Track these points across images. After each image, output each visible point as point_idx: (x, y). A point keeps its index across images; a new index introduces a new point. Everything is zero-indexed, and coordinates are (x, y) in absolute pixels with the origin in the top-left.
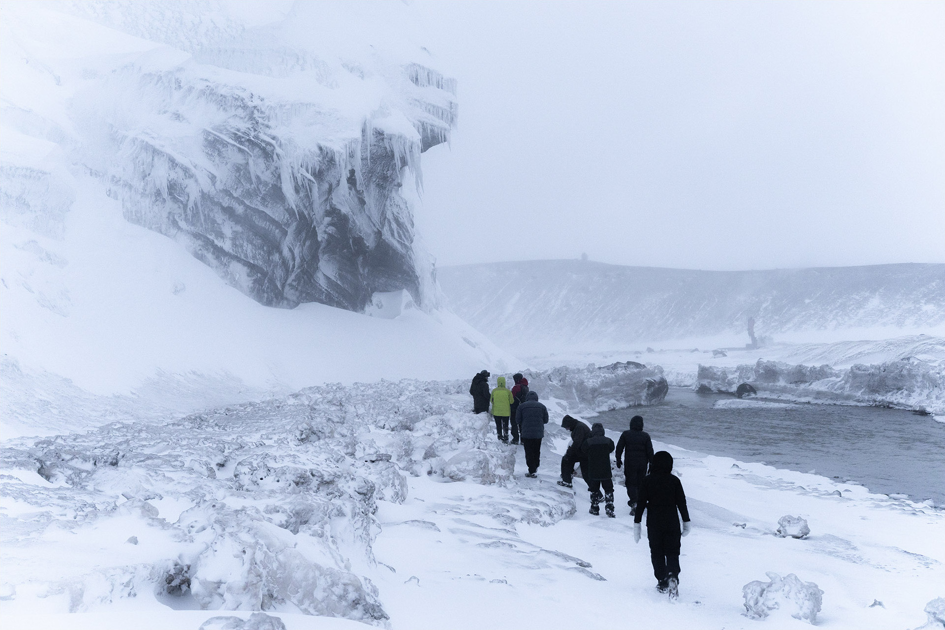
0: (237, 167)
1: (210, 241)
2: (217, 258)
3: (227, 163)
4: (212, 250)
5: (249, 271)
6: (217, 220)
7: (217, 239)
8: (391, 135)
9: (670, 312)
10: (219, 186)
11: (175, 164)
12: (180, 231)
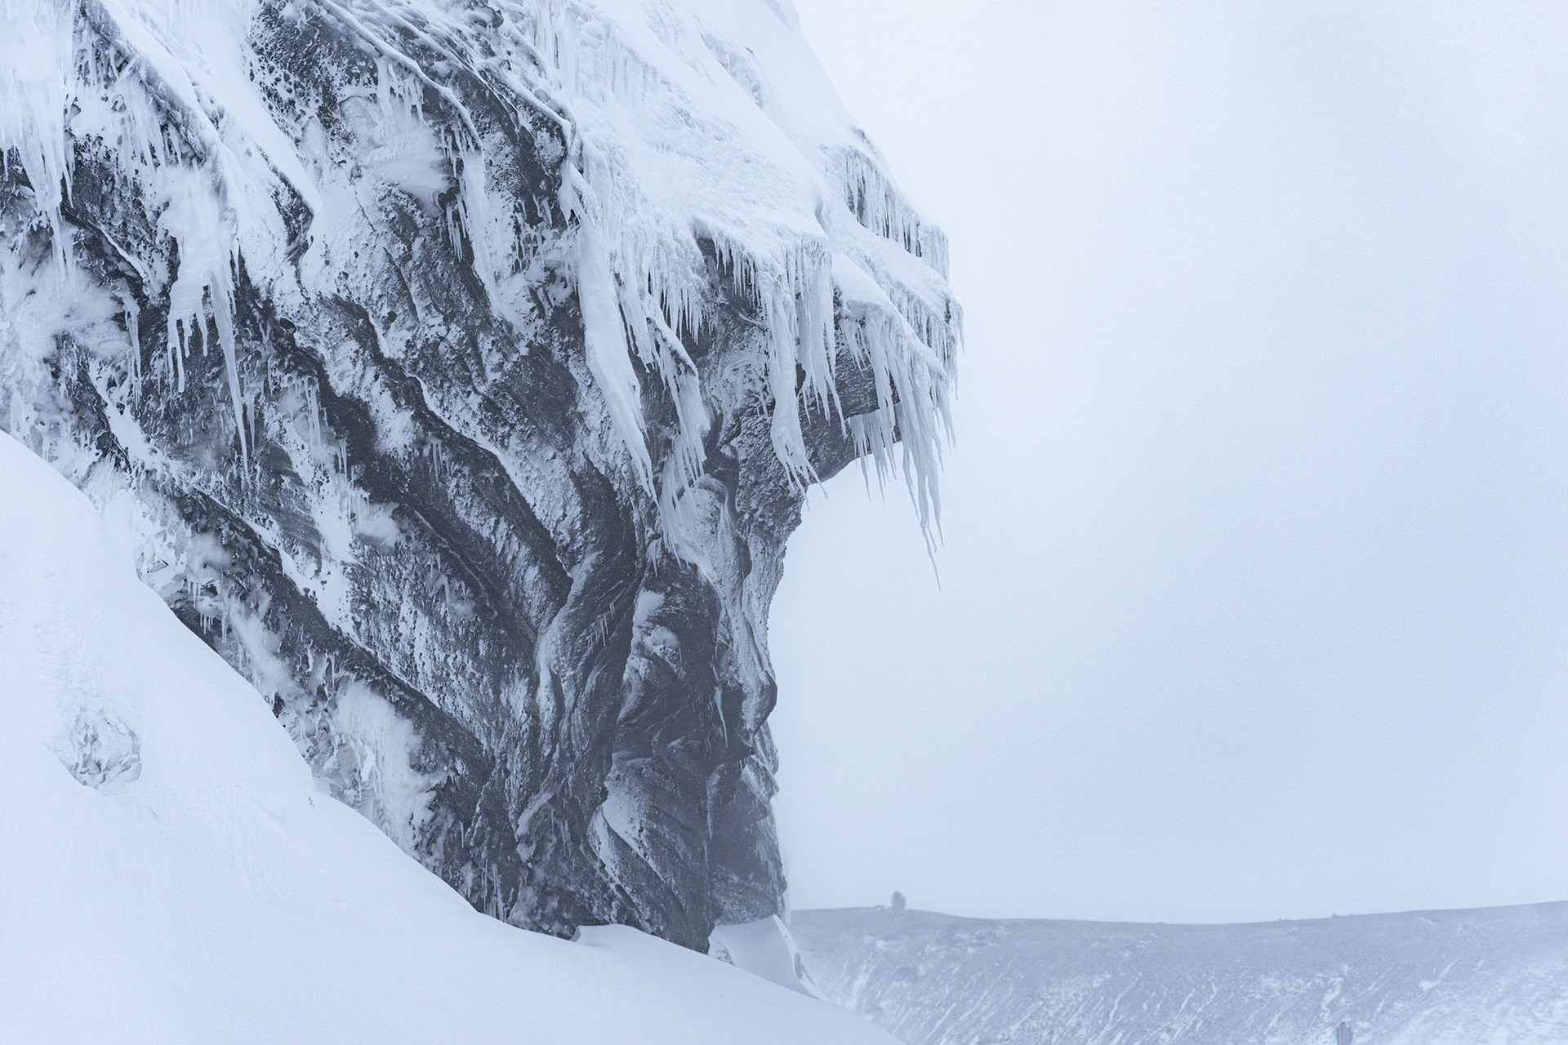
0: (400, 209)
1: (262, 553)
2: (288, 650)
3: (356, 174)
4: (266, 601)
5: (416, 740)
6: (295, 458)
7: (289, 548)
8: (865, 306)
9: (1111, 1018)
10: (319, 277)
11: (111, 52)
12: (109, 463)
